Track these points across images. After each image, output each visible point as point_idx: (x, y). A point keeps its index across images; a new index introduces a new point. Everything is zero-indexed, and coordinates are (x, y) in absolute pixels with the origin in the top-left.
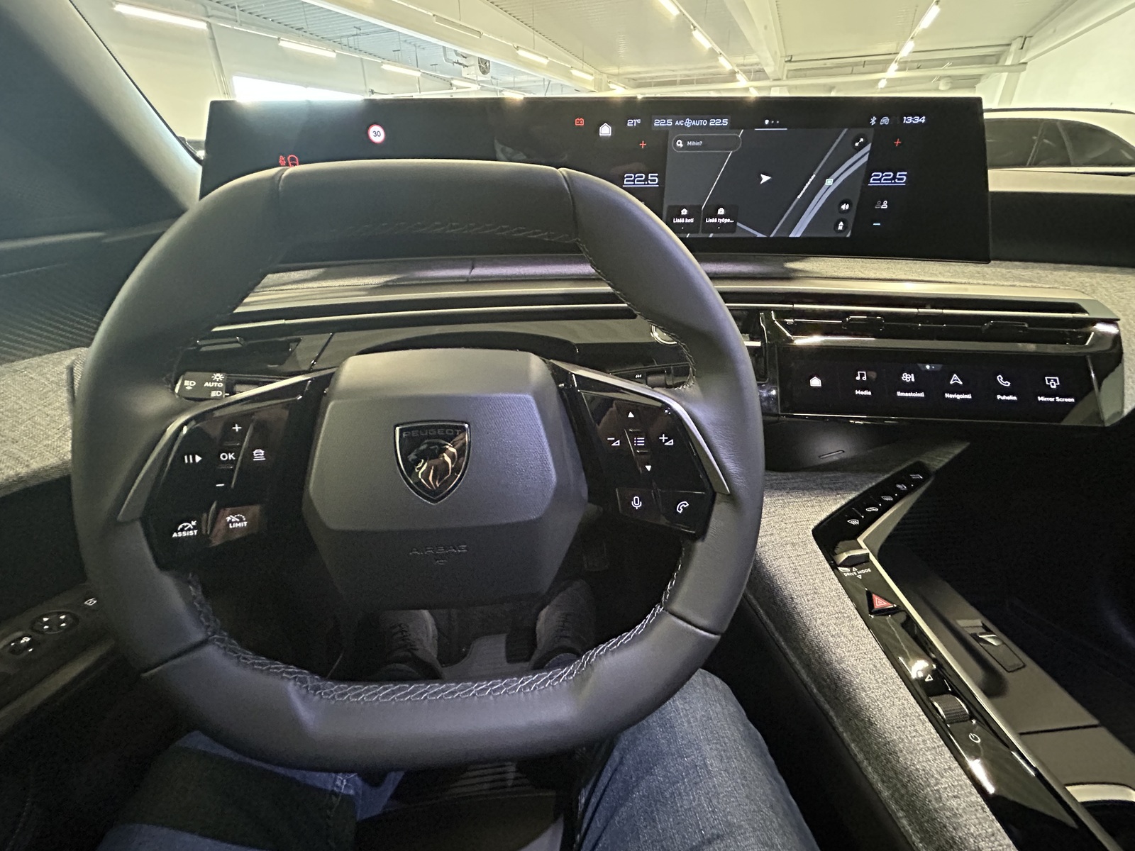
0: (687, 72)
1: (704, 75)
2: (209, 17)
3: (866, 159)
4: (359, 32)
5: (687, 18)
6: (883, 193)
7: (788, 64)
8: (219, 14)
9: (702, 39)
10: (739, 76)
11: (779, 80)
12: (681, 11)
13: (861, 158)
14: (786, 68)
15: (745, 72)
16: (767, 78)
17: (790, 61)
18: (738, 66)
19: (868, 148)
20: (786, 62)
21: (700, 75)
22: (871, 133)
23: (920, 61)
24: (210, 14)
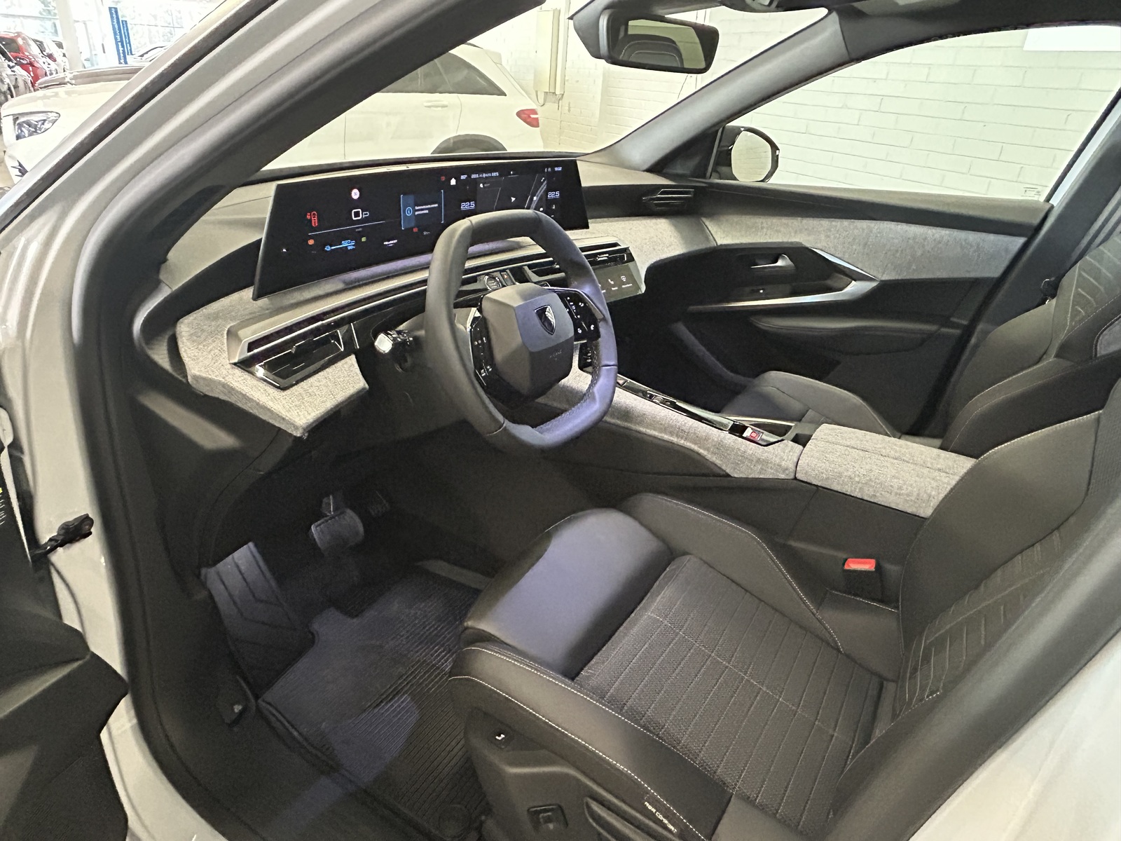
6: (554, 201)
13: (544, 187)
19: (546, 182)
22: (546, 175)
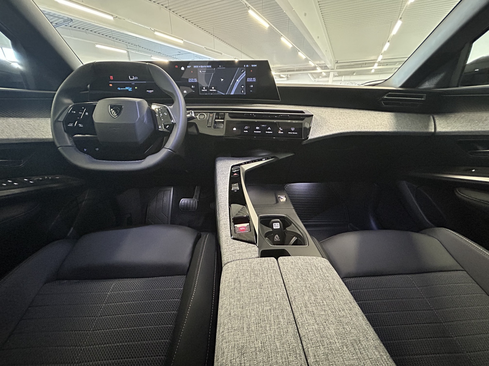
0: (299, 67)
1: (306, 68)
2: (128, 49)
3: (245, 75)
4: (179, 53)
5: (296, 48)
6: (251, 83)
7: (337, 64)
8: (131, 48)
9: (302, 55)
10: (317, 68)
11: (333, 69)
12: (293, 45)
14: (336, 65)
15: (320, 67)
16: (329, 69)
17: (337, 63)
18: (317, 64)
19: (245, 72)
20: (336, 63)
21: (304, 68)
22: (245, 69)
23: (387, 63)
24: (128, 48)
